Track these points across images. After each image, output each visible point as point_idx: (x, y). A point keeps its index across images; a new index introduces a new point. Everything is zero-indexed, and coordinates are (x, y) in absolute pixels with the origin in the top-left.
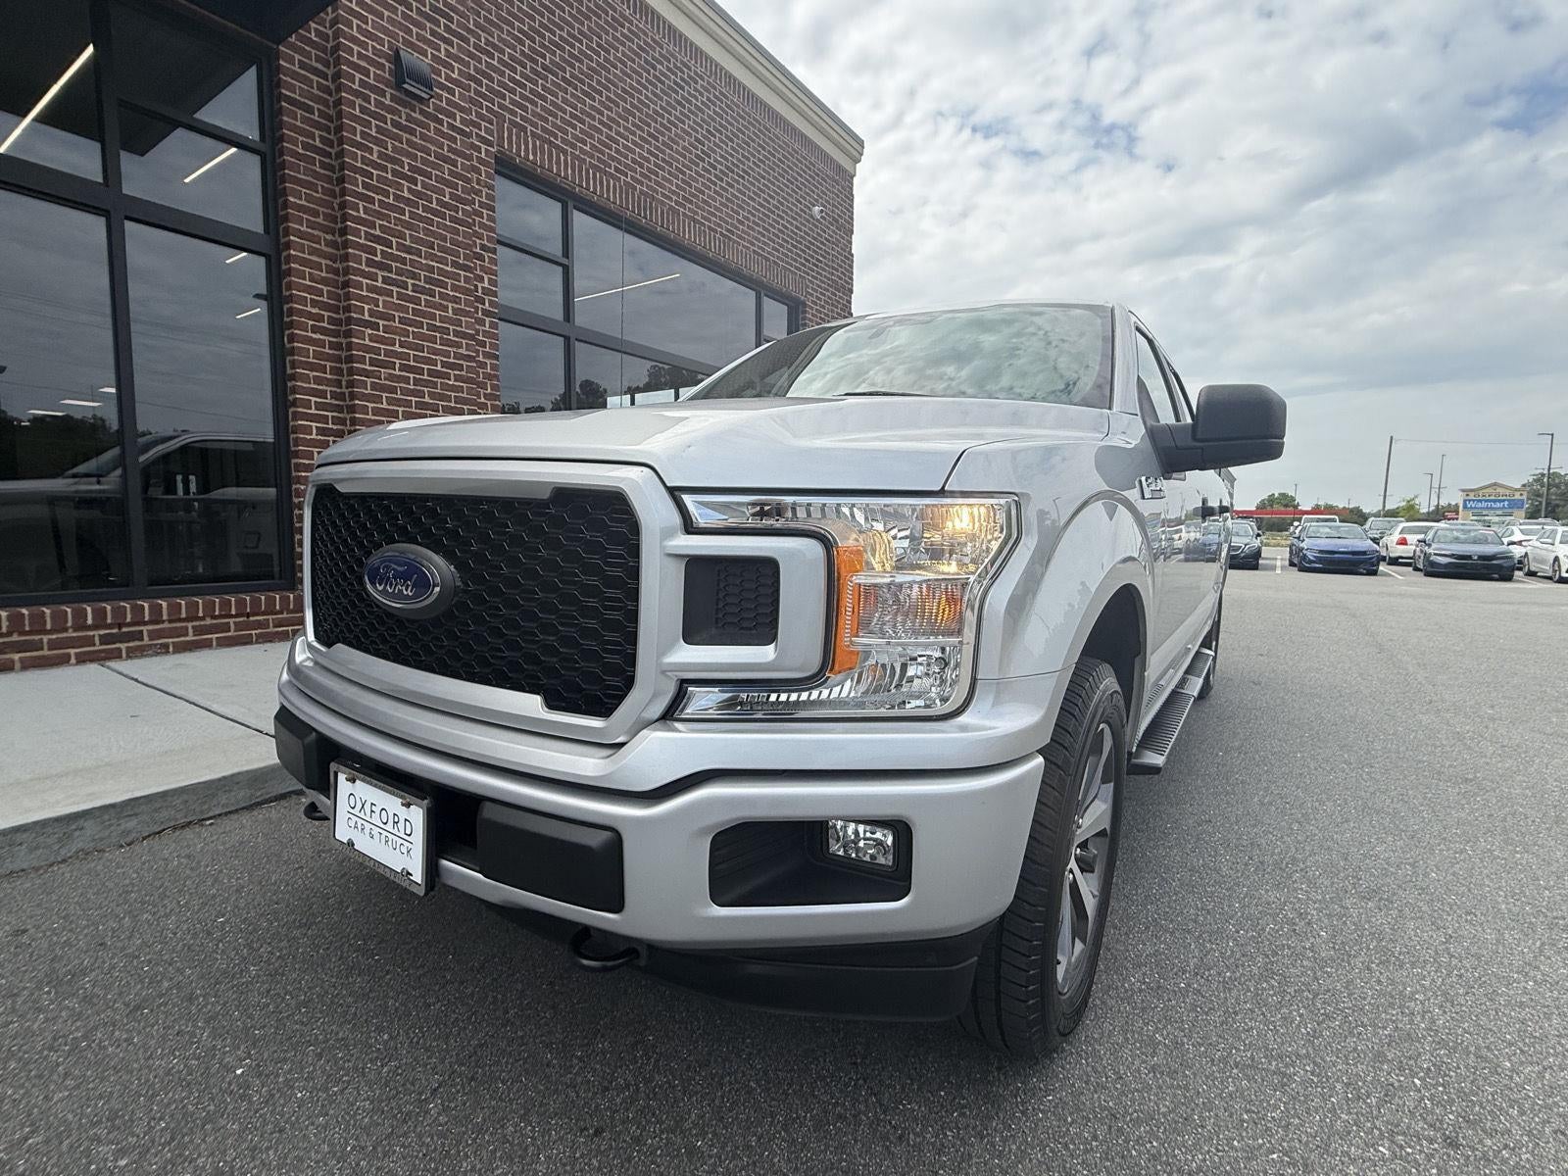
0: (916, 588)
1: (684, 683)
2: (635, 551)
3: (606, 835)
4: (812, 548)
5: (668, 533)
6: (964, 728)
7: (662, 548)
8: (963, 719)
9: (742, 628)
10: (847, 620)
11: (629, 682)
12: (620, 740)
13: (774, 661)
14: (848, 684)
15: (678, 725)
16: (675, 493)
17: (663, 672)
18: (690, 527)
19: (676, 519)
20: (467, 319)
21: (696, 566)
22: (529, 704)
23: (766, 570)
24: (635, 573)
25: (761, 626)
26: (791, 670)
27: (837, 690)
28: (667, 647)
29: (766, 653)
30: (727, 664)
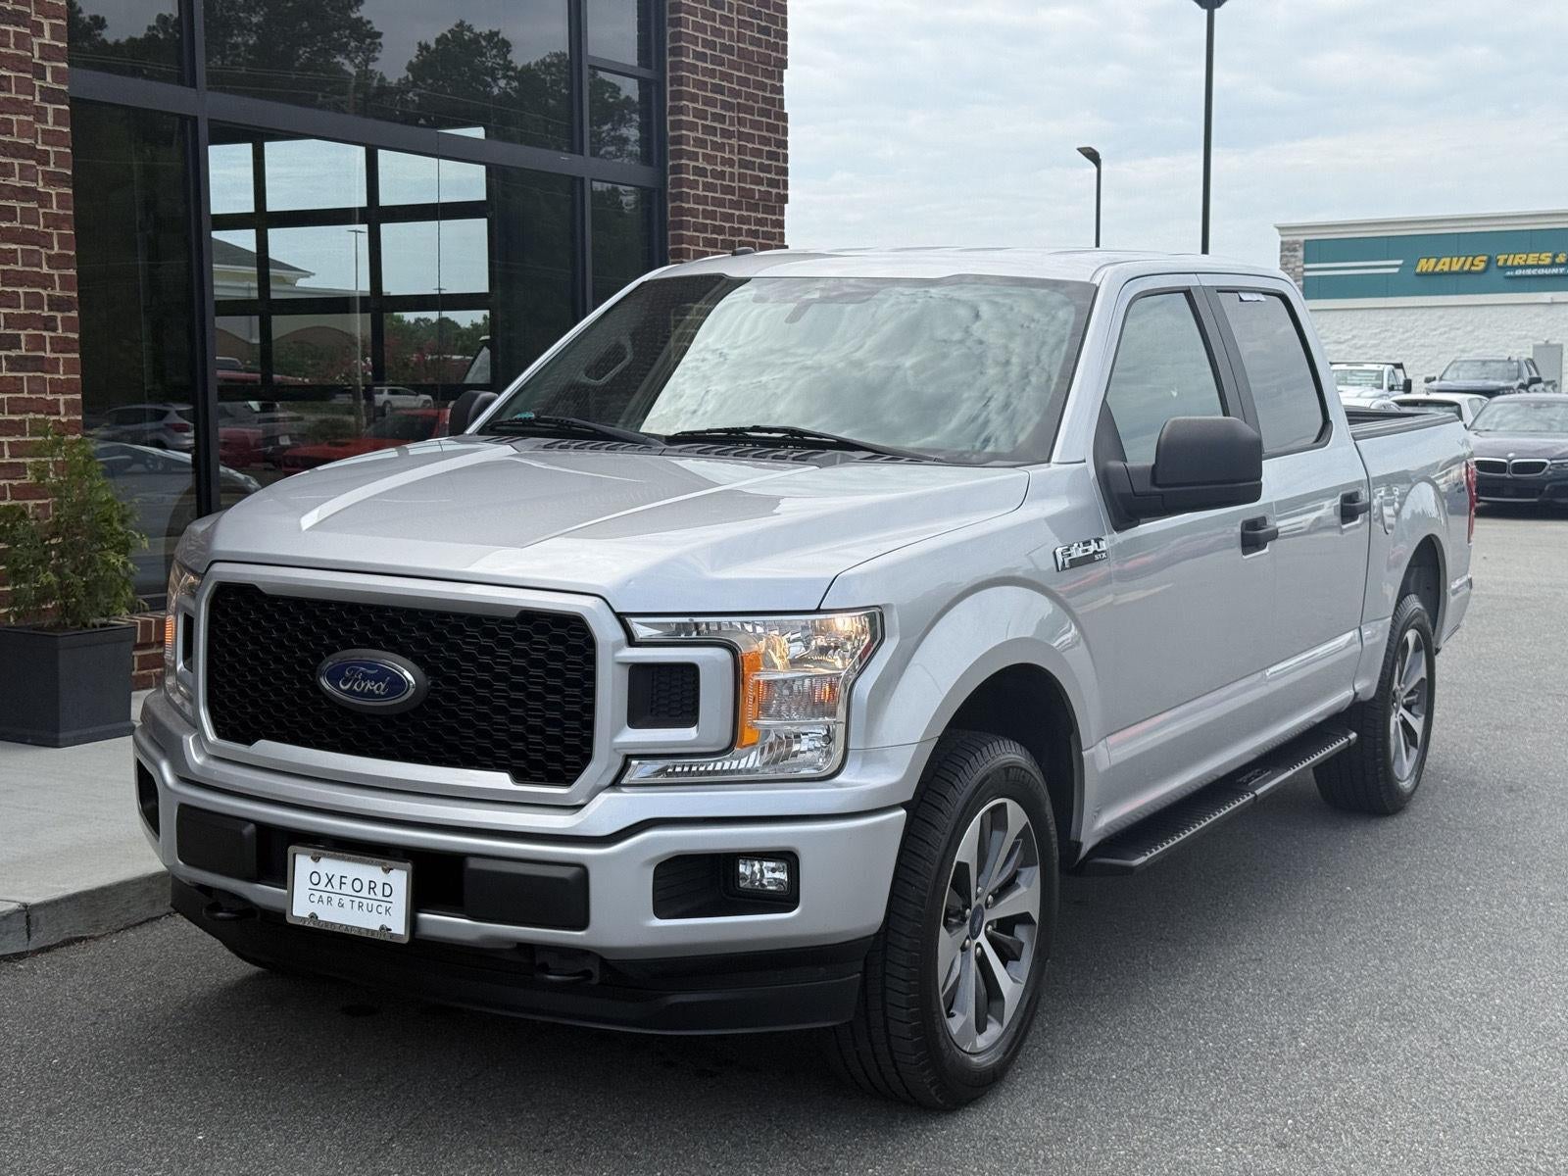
0: (807, 682)
1: (628, 758)
2: (591, 660)
3: (574, 870)
4: (721, 655)
5: (617, 647)
6: (840, 785)
7: (613, 658)
8: (839, 779)
9: (671, 716)
10: (749, 708)
11: (587, 758)
12: (581, 802)
13: (697, 738)
14: (753, 755)
15: (623, 789)
16: (621, 618)
17: (615, 750)
18: (632, 641)
19: (621, 635)
20: (22, 117)
21: (637, 670)
22: (499, 781)
23: (690, 671)
24: (592, 676)
25: (686, 713)
26: (707, 746)
27: (744, 761)
28: (616, 732)
29: (688, 734)
30: (661, 742)
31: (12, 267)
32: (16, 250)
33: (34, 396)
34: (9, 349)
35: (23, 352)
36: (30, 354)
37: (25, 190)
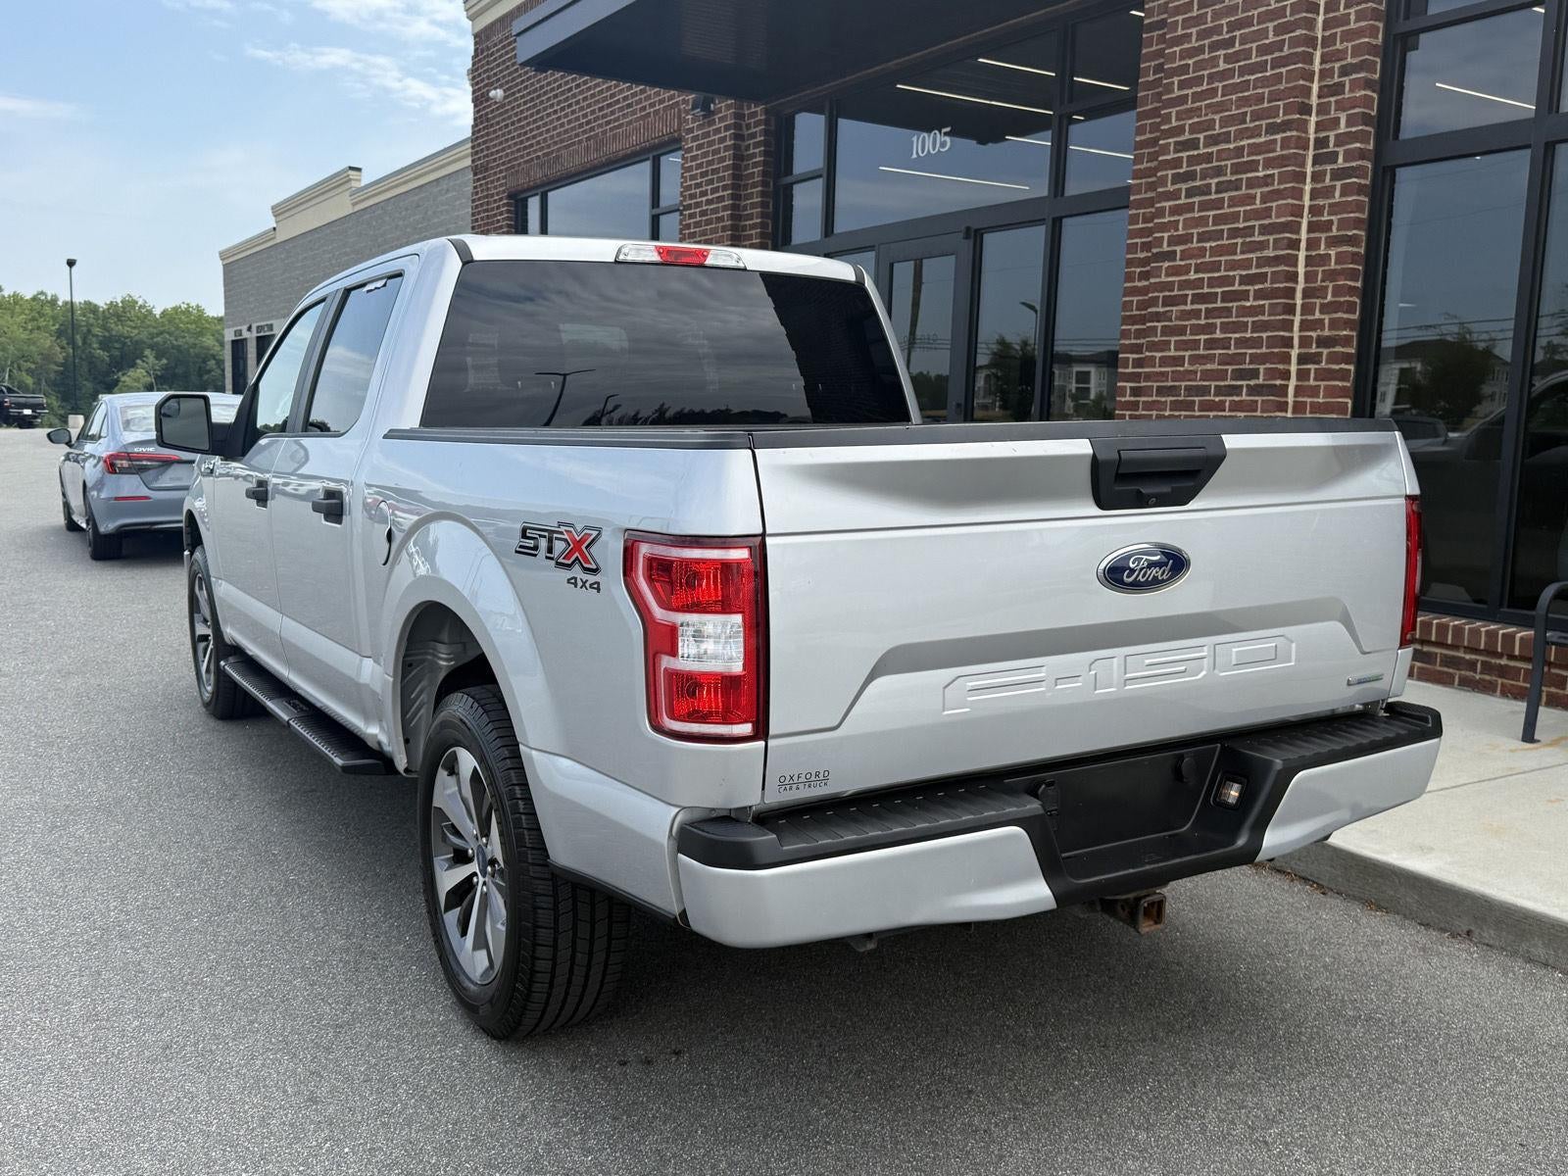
31: (1260, 318)
32: (1264, 305)
33: (1265, 415)
34: (1249, 380)
35: (1261, 381)
36: (1266, 382)
37: (1277, 258)
